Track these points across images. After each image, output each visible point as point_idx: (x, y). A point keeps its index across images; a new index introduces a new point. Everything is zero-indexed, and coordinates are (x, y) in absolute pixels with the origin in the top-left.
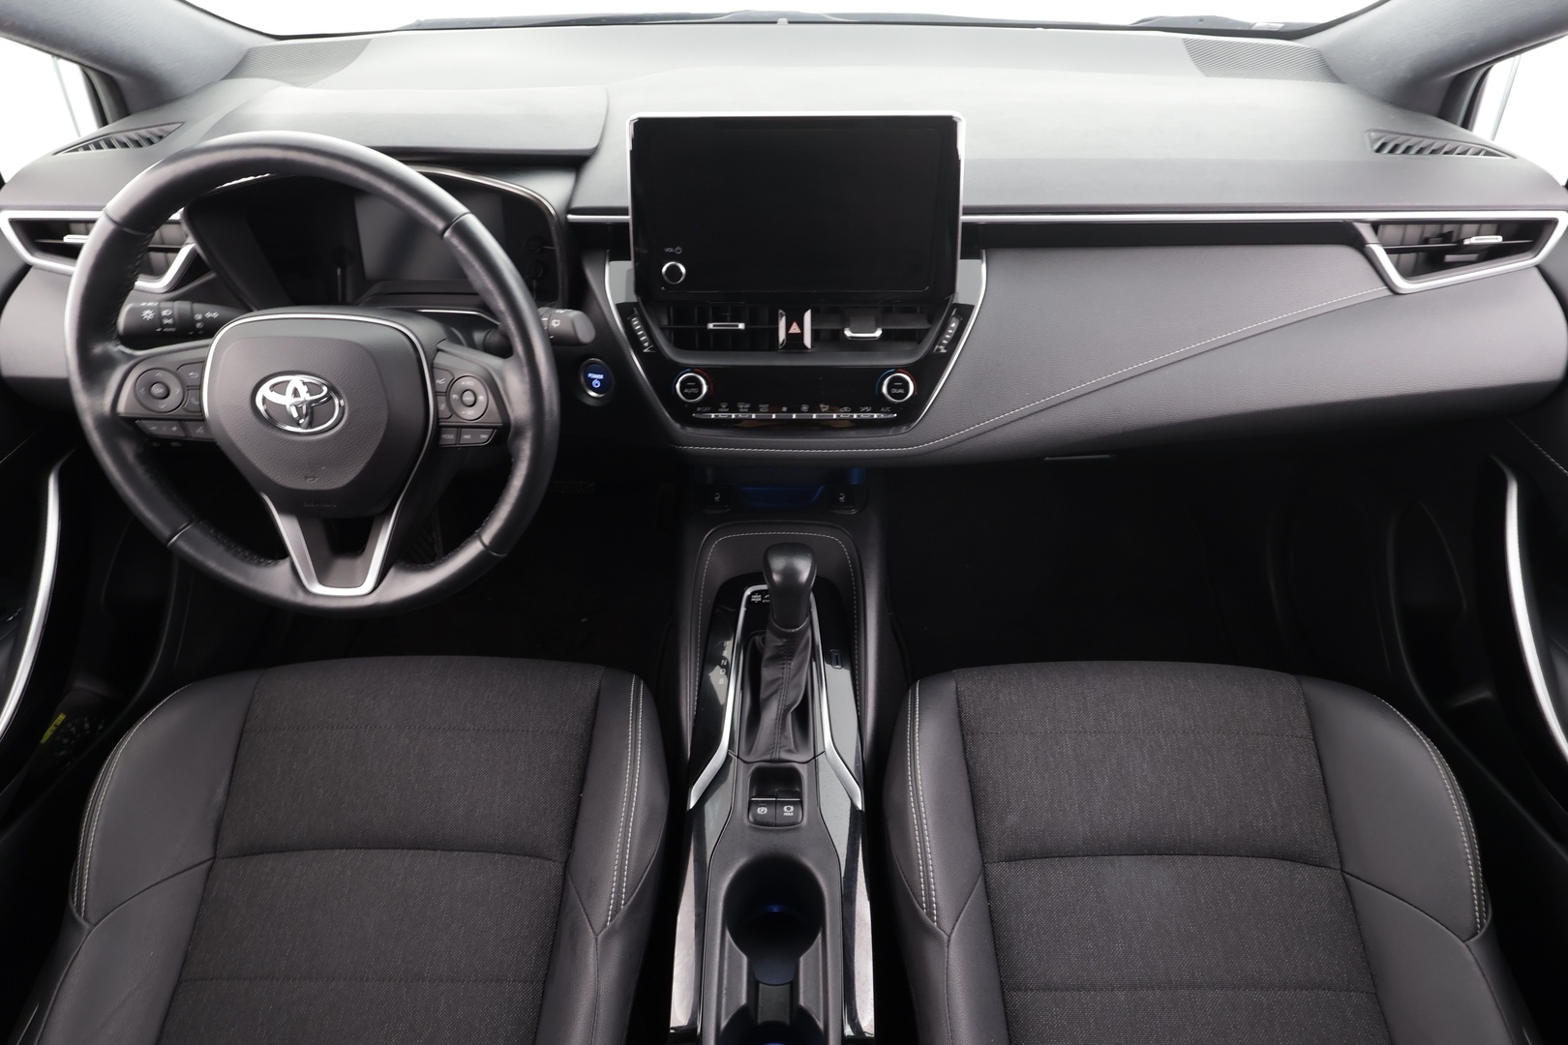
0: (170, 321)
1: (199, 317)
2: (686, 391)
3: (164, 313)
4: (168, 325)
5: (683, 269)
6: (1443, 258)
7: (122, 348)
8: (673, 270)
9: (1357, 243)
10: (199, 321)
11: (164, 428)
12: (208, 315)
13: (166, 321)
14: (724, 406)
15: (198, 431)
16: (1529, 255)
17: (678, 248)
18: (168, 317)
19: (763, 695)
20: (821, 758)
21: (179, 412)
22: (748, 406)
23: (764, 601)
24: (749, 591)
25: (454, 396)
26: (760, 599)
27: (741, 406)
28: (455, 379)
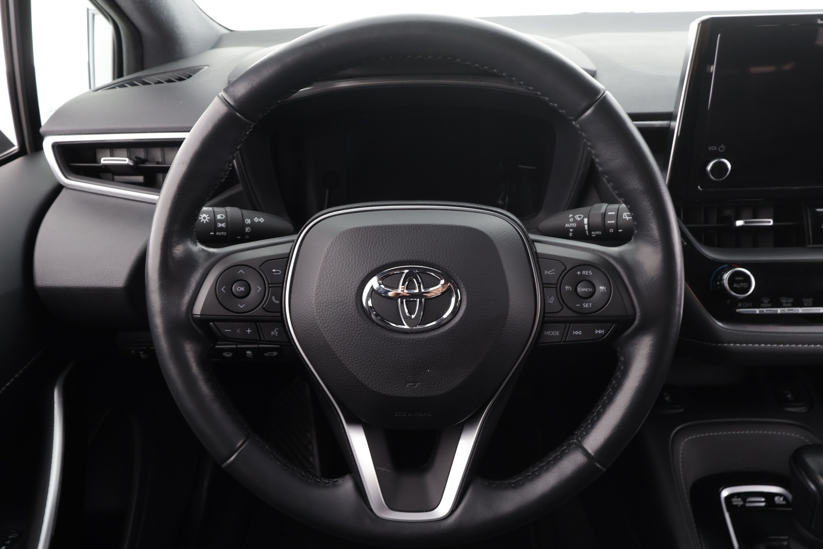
0: (223, 225)
1: (248, 221)
2: (735, 285)
3: (219, 217)
4: (221, 229)
5: (730, 165)
7: (200, 246)
8: (720, 167)
10: (248, 225)
11: (238, 330)
12: (256, 220)
13: (220, 225)
14: (766, 302)
15: (273, 333)
17: (722, 146)
18: (221, 221)
21: (258, 312)
22: (791, 300)
23: (748, 505)
24: (725, 493)
25: (567, 287)
26: (741, 503)
27: (784, 301)
28: (568, 269)
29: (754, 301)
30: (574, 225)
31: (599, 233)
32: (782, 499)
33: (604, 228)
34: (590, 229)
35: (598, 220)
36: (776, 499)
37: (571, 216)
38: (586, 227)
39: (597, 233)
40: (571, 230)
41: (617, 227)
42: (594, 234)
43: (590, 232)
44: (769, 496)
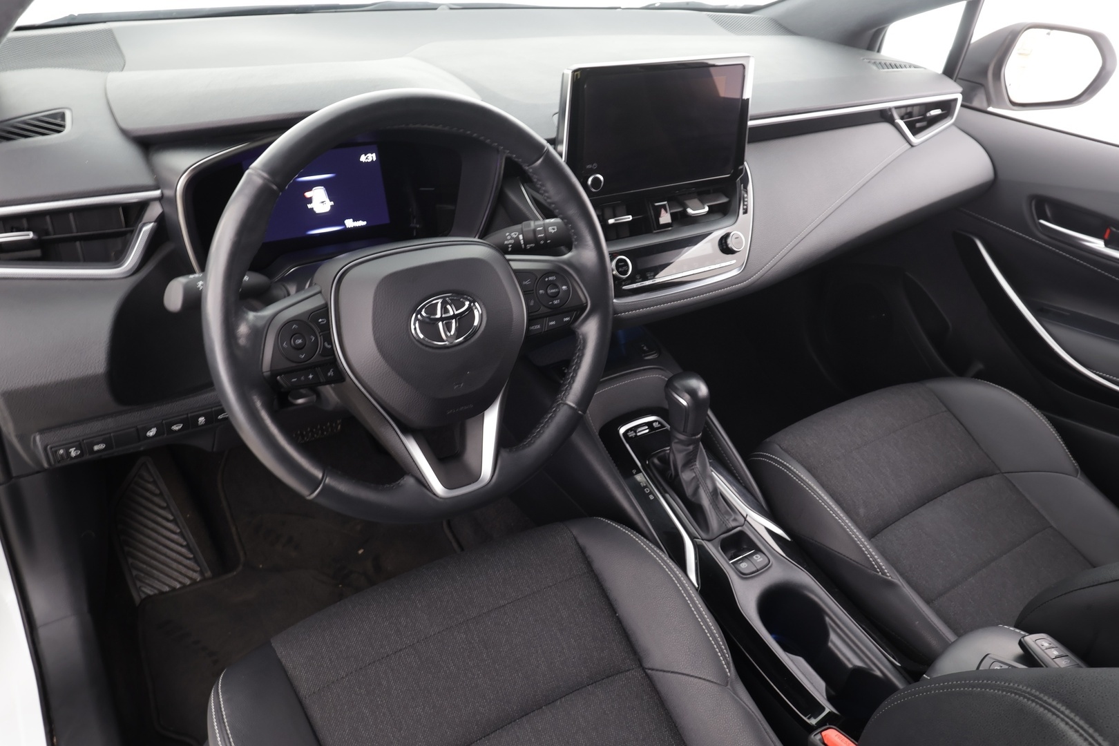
2: (620, 270)
5: (601, 178)
6: (915, 126)
8: (596, 181)
9: (891, 121)
11: (302, 378)
14: (638, 278)
15: (329, 374)
16: (949, 118)
17: (594, 164)
19: (689, 492)
20: (748, 519)
21: (316, 358)
22: (652, 274)
23: (639, 434)
24: (622, 430)
25: (541, 291)
26: (634, 434)
27: (648, 275)
28: (539, 277)
29: (632, 280)
30: (512, 241)
31: (533, 245)
32: (657, 423)
33: (536, 241)
34: (526, 243)
35: (531, 235)
36: (654, 424)
37: (507, 234)
38: (522, 242)
39: (531, 245)
40: (510, 246)
41: (545, 239)
42: (528, 246)
43: (525, 246)
44: (649, 424)
